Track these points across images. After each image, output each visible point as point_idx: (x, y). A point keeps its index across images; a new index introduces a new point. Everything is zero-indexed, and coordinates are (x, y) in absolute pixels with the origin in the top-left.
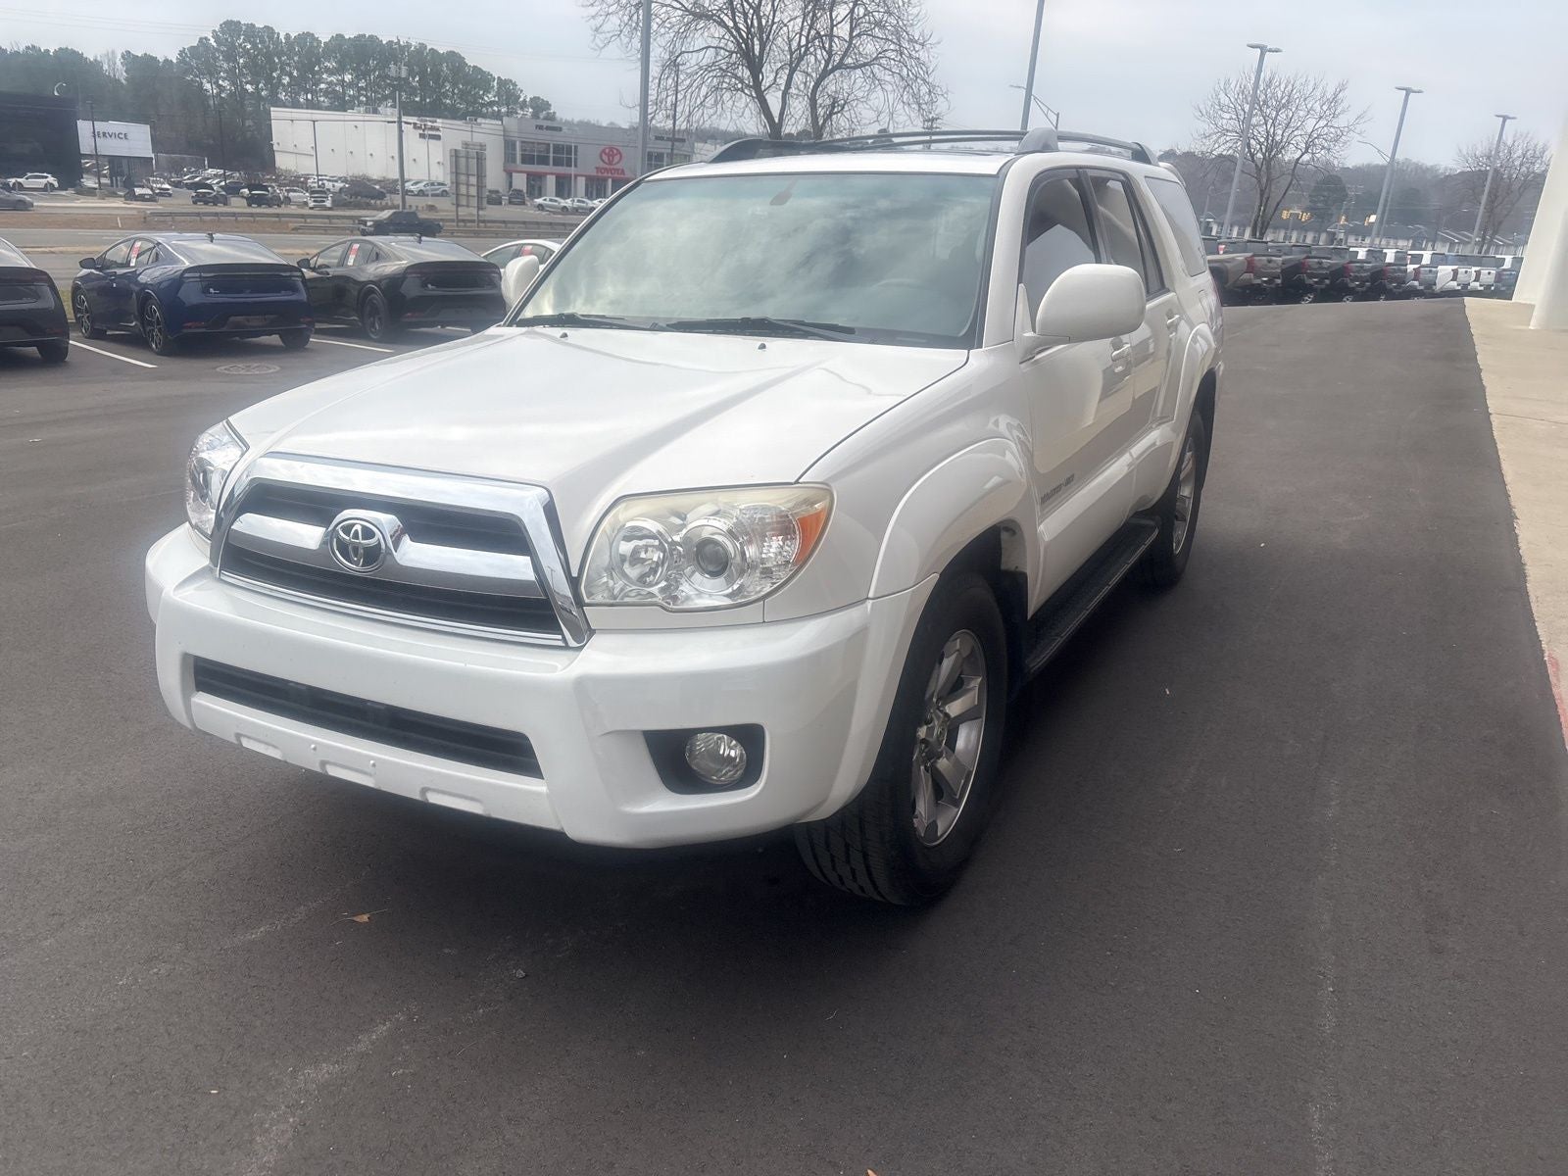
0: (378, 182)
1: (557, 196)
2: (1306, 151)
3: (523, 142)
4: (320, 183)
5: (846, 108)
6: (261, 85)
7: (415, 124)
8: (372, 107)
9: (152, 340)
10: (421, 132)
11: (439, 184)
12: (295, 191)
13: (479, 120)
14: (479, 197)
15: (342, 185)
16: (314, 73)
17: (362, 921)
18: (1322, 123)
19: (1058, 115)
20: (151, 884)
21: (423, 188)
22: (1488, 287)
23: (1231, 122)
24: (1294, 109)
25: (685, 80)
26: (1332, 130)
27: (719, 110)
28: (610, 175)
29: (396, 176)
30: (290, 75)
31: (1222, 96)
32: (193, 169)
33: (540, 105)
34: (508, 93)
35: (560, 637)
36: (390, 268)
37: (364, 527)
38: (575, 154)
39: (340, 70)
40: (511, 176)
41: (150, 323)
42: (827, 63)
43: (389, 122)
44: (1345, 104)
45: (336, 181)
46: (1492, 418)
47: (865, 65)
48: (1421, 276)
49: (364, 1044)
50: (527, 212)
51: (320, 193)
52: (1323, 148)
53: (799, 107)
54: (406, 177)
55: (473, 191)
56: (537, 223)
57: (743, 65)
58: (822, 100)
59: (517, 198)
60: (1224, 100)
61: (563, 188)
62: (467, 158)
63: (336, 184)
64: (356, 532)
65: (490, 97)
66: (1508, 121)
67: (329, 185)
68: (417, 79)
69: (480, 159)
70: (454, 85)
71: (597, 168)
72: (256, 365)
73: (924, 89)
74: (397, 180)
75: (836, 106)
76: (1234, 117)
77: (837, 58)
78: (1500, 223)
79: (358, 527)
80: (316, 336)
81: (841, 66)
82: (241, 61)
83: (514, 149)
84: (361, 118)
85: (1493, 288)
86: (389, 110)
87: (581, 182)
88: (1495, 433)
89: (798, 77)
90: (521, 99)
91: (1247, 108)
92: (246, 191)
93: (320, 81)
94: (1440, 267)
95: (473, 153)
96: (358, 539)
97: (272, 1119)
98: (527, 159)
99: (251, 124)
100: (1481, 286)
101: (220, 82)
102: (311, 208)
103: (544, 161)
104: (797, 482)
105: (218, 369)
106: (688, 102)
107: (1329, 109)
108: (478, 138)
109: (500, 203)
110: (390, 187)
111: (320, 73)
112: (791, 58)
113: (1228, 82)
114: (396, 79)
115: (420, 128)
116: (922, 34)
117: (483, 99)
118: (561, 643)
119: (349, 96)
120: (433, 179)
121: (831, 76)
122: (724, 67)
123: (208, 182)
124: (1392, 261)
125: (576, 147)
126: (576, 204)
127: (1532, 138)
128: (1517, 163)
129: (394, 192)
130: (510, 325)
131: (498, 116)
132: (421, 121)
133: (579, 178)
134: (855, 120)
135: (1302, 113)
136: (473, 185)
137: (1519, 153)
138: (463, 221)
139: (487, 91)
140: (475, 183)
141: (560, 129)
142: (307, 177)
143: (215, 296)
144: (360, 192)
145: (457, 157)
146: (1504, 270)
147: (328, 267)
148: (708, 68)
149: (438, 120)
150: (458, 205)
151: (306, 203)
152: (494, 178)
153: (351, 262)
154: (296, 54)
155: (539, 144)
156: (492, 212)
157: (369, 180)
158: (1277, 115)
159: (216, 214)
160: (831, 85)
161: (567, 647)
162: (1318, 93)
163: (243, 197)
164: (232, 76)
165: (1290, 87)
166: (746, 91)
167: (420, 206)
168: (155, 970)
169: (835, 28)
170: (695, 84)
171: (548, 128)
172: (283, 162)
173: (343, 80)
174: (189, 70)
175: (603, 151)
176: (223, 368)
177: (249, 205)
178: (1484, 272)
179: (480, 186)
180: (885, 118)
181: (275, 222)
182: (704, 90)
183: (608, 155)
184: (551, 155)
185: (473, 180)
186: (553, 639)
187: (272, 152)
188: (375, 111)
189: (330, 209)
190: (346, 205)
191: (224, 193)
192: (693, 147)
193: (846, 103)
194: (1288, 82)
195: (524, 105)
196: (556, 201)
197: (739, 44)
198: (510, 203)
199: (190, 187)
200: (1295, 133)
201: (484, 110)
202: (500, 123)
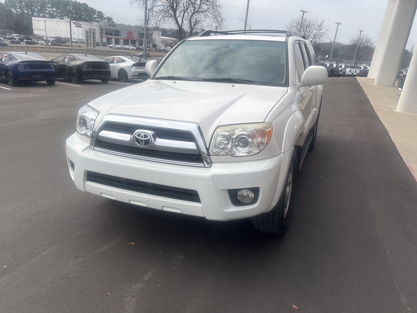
0: (63, 38)
1: (115, 44)
2: (314, 39)
3: (105, 29)
4: (47, 38)
5: (199, 23)
6: (29, 11)
7: (74, 23)
8: (62, 17)
9: (9, 82)
10: (76, 25)
11: (81, 40)
12: (40, 41)
13: (93, 22)
14: (94, 44)
15: (53, 39)
16: (44, 8)
17: (132, 244)
18: (318, 31)
19: (250, 27)
20: (68, 236)
21: (77, 41)
22: (358, 74)
23: (295, 30)
24: (311, 28)
25: (155, 13)
26: (320, 33)
27: (164, 22)
28: (130, 39)
29: (69, 37)
30: (38, 8)
31: (293, 23)
32: (9, 34)
33: (109, 19)
34: (100, 15)
35: (203, 164)
36: (78, 63)
37: (144, 134)
38: (121, 33)
39: (52, 7)
40: (102, 38)
41: (9, 77)
42: (194, 10)
43: (67, 22)
44: (323, 27)
45: (52, 38)
46: (373, 107)
47: (204, 11)
48: (342, 71)
49: (146, 278)
50: (107, 48)
51: (47, 41)
52: (318, 38)
53: (186, 22)
54: (72, 37)
55: (92, 42)
56: (110, 52)
57: (171, 10)
58: (193, 20)
59: (104, 44)
60: (294, 25)
61: (117, 42)
62: (90, 33)
63: (51, 39)
64: (142, 136)
65: (95, 16)
66: (362, 32)
67: (49, 39)
68: (74, 10)
69: (94, 33)
70: (85, 12)
71: (126, 37)
72: (42, 89)
73: (220, 19)
74: (70, 38)
75: (197, 22)
76: (296, 29)
77: (197, 9)
78: (359, 58)
79: (142, 135)
80: (57, 81)
81: (198, 11)
82: (23, 4)
83: (103, 31)
84: (59, 21)
85: (359, 74)
86: (67, 19)
87: (122, 41)
88: (375, 111)
89: (186, 14)
90: (104, 17)
91: (299, 27)
92: (25, 40)
93: (47, 10)
94: (347, 69)
95: (92, 31)
96: (143, 138)
97: (128, 300)
98: (107, 34)
99: (26, 21)
100: (356, 74)
101: (17, 10)
102: (45, 45)
103: (111, 34)
104: (264, 122)
105: (30, 90)
106: (156, 20)
107: (319, 28)
108: (93, 27)
109: (99, 46)
110: (67, 40)
111: (46, 8)
112: (184, 9)
113: (294, 20)
114: (69, 10)
115: (76, 24)
116: (219, 4)
117: (93, 17)
118: (204, 166)
119: (55, 14)
120: (80, 38)
121: (195, 14)
122: (166, 11)
123: (14, 37)
124: (335, 67)
125: (121, 31)
126: (121, 47)
127: (367, 37)
128: (364, 43)
129: (69, 41)
130: (152, 79)
131: (98, 21)
132: (76, 22)
133: (121, 40)
134: (202, 26)
135: (313, 29)
136: (92, 40)
137: (364, 40)
138: (89, 50)
139: (95, 14)
140: (93, 40)
141: (116, 26)
142: (43, 37)
143: (28, 70)
144: (59, 41)
145: (87, 32)
146: (362, 70)
147: (59, 62)
148: (161, 11)
149: (81, 22)
150: (88, 46)
151: (43, 44)
152: (98, 39)
153: (66, 61)
154: (39, 2)
155: (110, 30)
156: (97, 48)
157: (61, 38)
158: (307, 29)
159: (17, 47)
160: (195, 17)
161: (205, 167)
162: (317, 24)
163: (24, 42)
164: (20, 8)
165: (310, 22)
166: (172, 17)
167: (76, 45)
168: (79, 260)
169: (196, 1)
170: (158, 15)
171: (112, 25)
172: (35, 32)
173: (53, 10)
174: (8, 6)
175: (128, 33)
176: (32, 90)
177: (27, 44)
178: (357, 70)
179: (94, 41)
180: (210, 26)
181: (34, 49)
182: (160, 17)
183: (129, 34)
184: (114, 33)
185: (92, 39)
186: (201, 165)
187: (33, 30)
188: (63, 19)
189: (50, 46)
190: (55, 45)
191: (19, 41)
192: (153, 32)
193: (199, 21)
194: (309, 21)
195: (105, 19)
196: (115, 46)
197: (170, 5)
198: (102, 46)
199: (8, 39)
200: (311, 34)
201: (94, 20)
202: (99, 23)
